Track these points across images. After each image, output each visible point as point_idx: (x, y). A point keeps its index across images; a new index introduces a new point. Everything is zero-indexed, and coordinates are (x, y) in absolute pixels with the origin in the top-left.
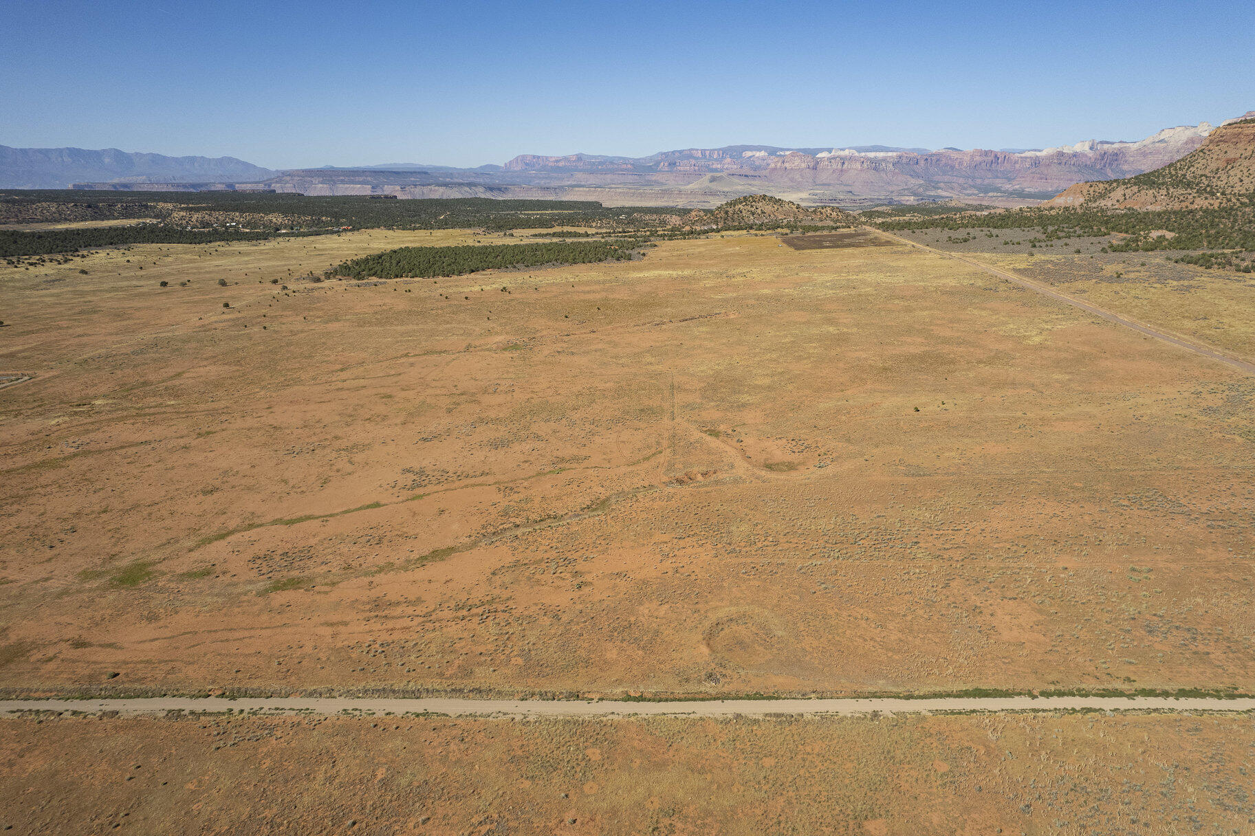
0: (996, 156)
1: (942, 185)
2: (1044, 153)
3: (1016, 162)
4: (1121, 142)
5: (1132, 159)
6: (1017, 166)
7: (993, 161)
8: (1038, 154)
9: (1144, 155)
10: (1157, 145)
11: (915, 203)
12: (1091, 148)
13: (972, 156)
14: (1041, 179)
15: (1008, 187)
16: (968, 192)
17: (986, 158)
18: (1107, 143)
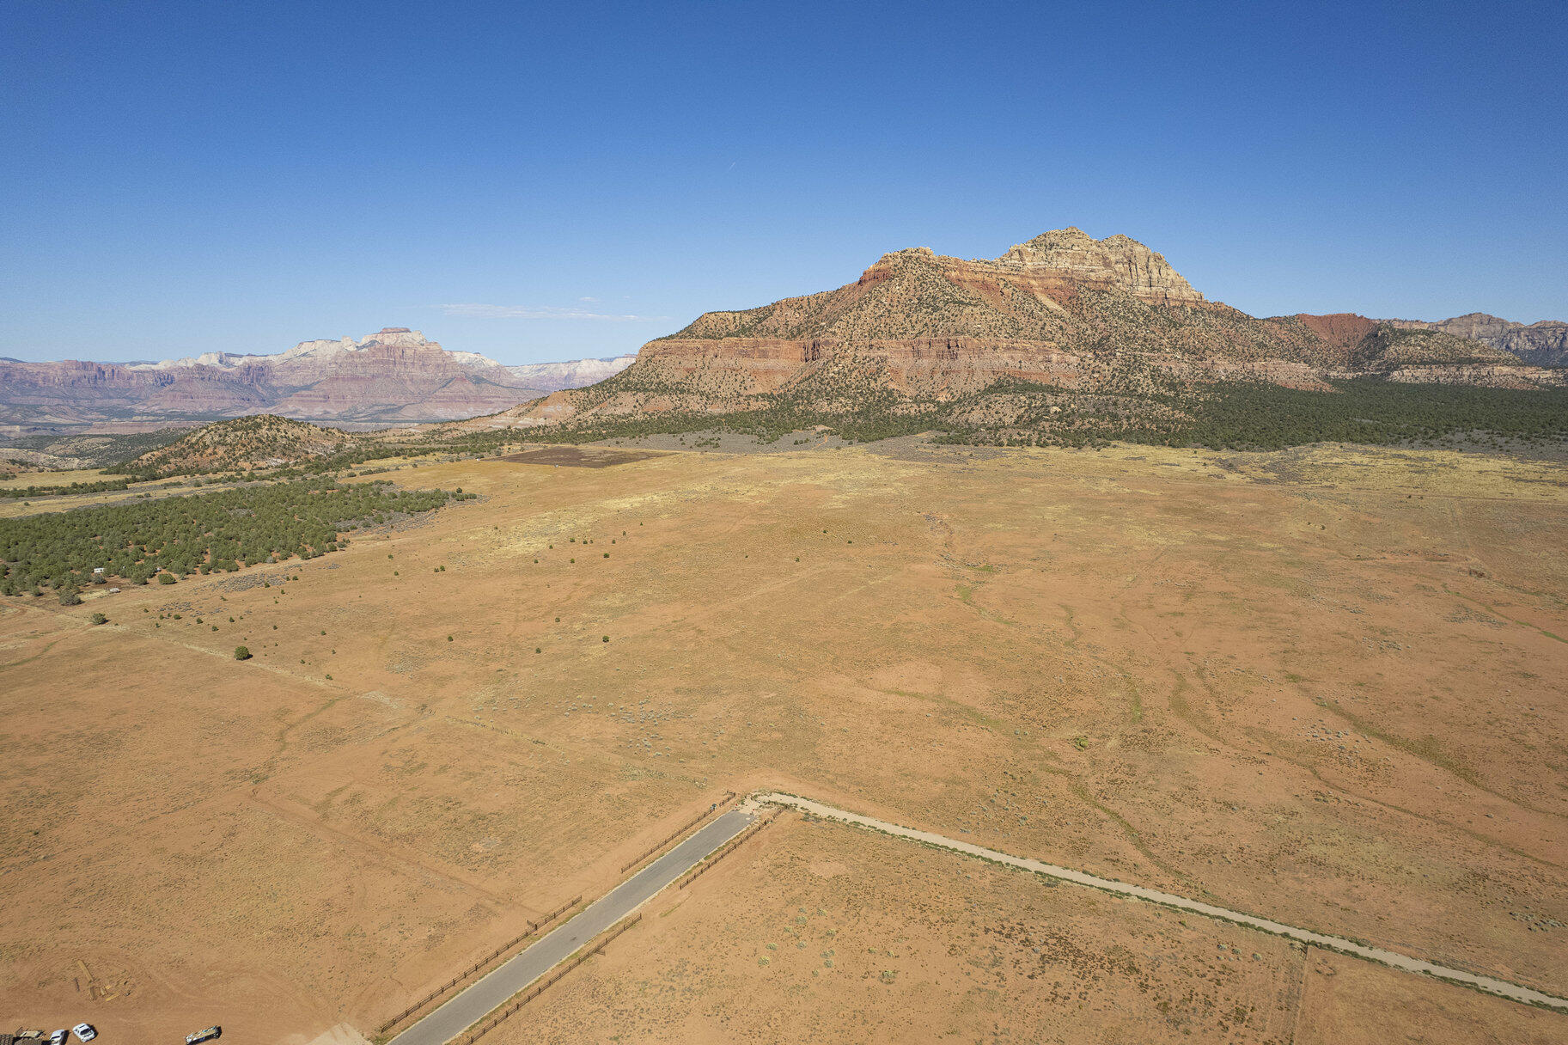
0: (99, 369)
1: (46, 409)
2: (161, 367)
3: (130, 378)
4: (249, 355)
5: (279, 374)
6: (133, 382)
7: (97, 376)
8: (154, 367)
9: (292, 369)
10: (303, 359)
11: (24, 434)
12: (221, 362)
13: (64, 369)
14: (186, 397)
15: (141, 408)
16: (90, 416)
17: (82, 373)
18: (234, 356)
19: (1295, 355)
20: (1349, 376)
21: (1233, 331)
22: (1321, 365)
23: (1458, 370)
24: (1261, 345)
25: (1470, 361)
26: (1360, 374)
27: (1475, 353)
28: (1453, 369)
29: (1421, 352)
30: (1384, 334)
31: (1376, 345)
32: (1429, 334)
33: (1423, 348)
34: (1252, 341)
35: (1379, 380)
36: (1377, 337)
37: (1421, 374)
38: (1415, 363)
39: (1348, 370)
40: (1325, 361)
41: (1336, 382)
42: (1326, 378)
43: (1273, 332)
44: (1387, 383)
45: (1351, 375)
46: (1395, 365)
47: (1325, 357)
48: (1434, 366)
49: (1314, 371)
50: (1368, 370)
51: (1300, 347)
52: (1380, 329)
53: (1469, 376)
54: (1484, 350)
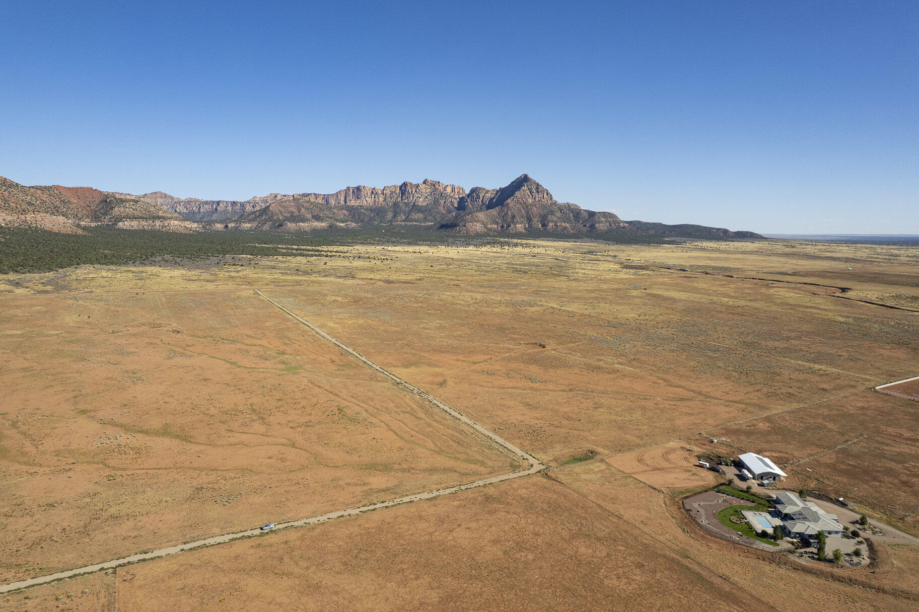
19: (55, 211)
20: (93, 225)
21: (6, 193)
22: (74, 217)
23: (153, 222)
24: (29, 204)
25: (159, 218)
26: (100, 224)
27: (161, 214)
28: (151, 222)
29: (133, 212)
30: (110, 200)
31: (107, 207)
32: (136, 202)
33: (133, 209)
34: (22, 200)
35: (112, 227)
36: (107, 202)
37: (134, 225)
38: (130, 218)
39: (92, 221)
40: (76, 215)
41: (85, 228)
42: (79, 226)
43: (37, 195)
44: (116, 229)
45: (95, 224)
46: (119, 219)
47: (75, 213)
48: (140, 220)
49: (70, 221)
50: (104, 222)
51: (58, 206)
52: (108, 198)
53: (159, 226)
54: (164, 212)
